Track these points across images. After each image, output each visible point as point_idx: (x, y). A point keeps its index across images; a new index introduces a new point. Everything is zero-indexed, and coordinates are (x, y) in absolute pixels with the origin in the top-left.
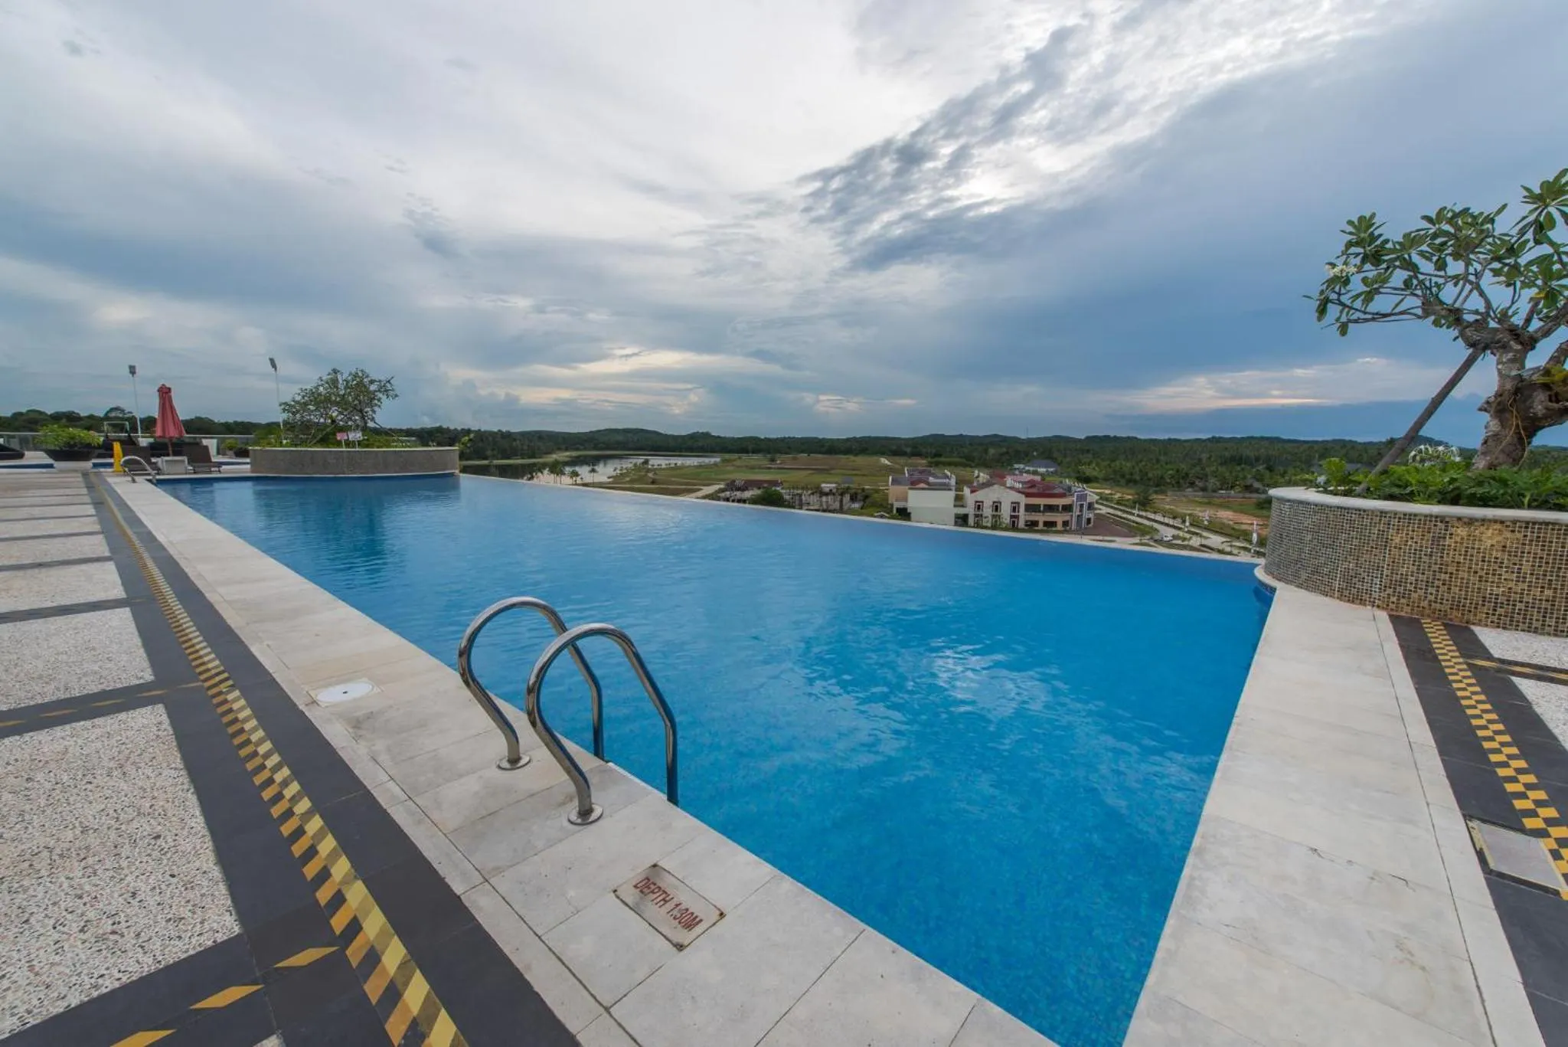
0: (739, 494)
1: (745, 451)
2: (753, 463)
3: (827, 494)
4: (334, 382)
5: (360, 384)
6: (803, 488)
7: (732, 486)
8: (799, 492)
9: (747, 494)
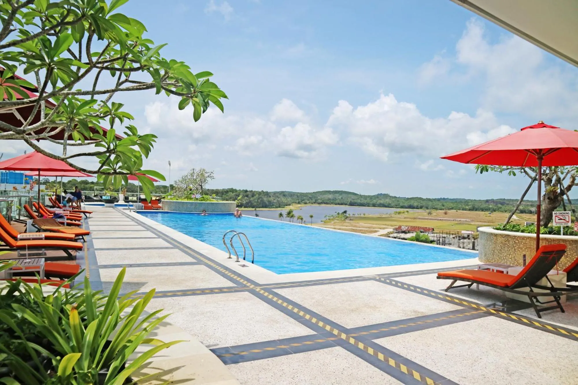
0: (403, 235)
1: (411, 207)
2: (416, 215)
3: (464, 238)
4: (192, 175)
5: (202, 174)
6: (447, 233)
7: (399, 230)
8: (444, 235)
9: (408, 236)
